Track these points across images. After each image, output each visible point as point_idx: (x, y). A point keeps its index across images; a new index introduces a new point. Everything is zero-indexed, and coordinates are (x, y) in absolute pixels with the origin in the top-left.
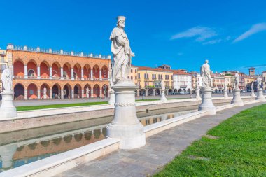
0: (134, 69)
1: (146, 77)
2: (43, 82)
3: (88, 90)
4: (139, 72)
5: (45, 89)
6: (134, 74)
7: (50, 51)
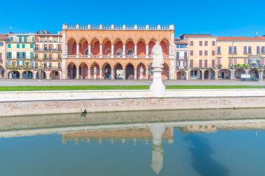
0: (210, 40)
1: (232, 51)
2: (93, 61)
3: (142, 70)
4: (219, 44)
5: (95, 68)
6: (210, 48)
7: (101, 27)
